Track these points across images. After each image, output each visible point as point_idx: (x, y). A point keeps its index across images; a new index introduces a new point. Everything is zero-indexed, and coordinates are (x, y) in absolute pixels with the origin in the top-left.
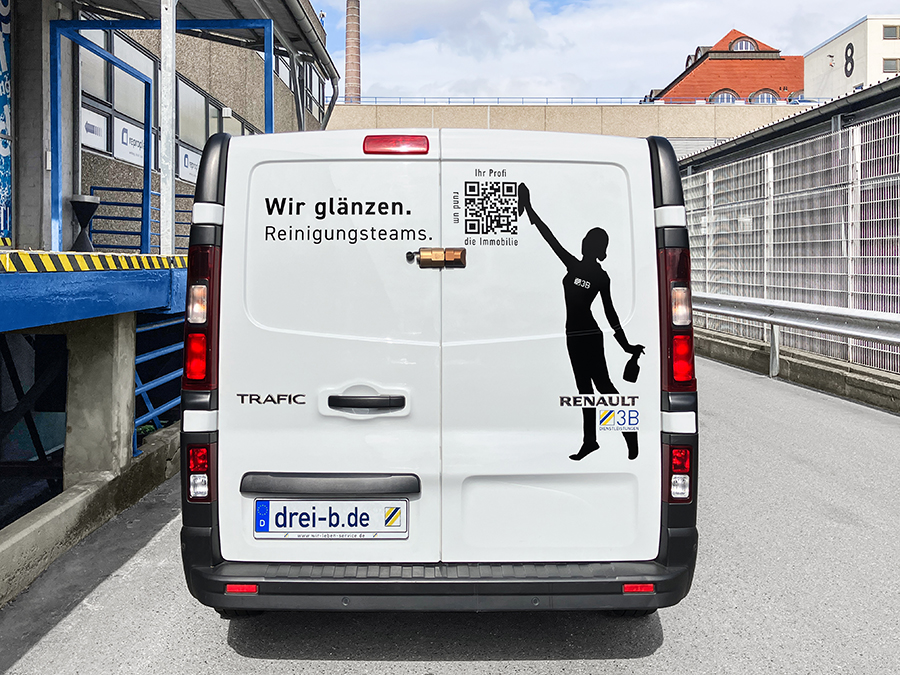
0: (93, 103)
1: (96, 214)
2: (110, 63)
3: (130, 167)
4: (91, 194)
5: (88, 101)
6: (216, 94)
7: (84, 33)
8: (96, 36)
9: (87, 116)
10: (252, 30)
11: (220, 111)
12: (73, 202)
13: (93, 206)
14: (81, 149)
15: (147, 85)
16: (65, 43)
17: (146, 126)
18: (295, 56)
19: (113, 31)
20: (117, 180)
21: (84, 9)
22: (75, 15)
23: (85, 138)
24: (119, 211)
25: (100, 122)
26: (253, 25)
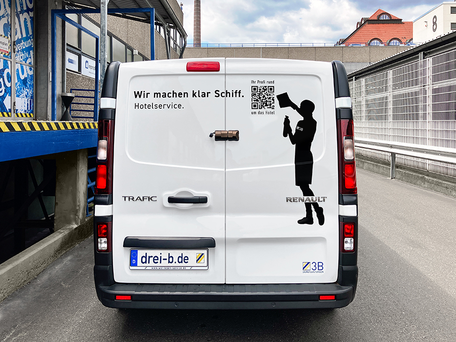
0: (72, 50)
1: (73, 102)
2: (80, 30)
3: (89, 79)
4: (71, 92)
5: (69, 48)
6: (131, 44)
7: (68, 15)
8: (73, 17)
9: (69, 55)
10: (145, 13)
11: (132, 52)
12: (62, 97)
13: (72, 98)
14: (66, 71)
15: (97, 40)
16: (59, 20)
17: (97, 60)
18: (166, 25)
19: (81, 14)
20: (83, 85)
21: (68, 4)
22: (64, 7)
23: (68, 66)
24: (84, 100)
25: (75, 58)
26: (145, 11)
